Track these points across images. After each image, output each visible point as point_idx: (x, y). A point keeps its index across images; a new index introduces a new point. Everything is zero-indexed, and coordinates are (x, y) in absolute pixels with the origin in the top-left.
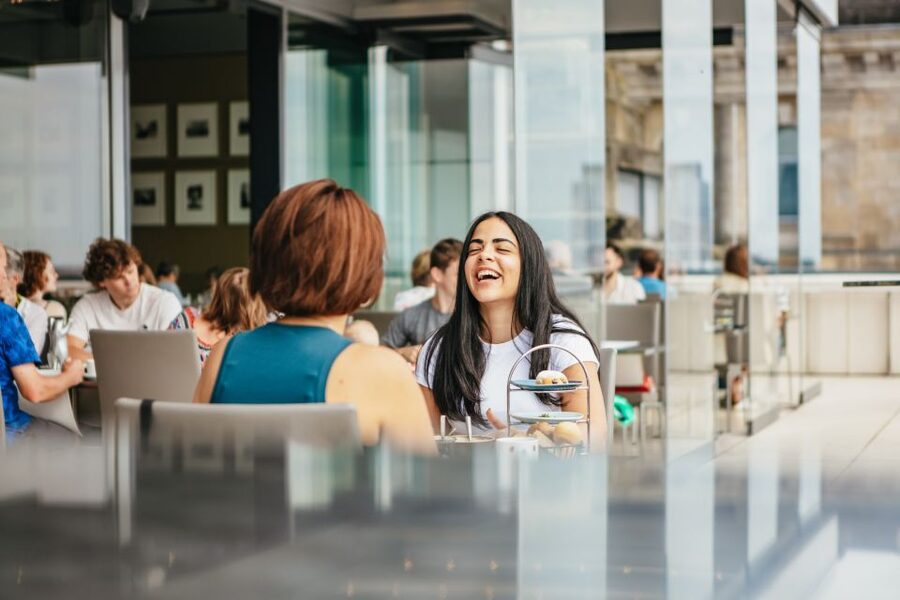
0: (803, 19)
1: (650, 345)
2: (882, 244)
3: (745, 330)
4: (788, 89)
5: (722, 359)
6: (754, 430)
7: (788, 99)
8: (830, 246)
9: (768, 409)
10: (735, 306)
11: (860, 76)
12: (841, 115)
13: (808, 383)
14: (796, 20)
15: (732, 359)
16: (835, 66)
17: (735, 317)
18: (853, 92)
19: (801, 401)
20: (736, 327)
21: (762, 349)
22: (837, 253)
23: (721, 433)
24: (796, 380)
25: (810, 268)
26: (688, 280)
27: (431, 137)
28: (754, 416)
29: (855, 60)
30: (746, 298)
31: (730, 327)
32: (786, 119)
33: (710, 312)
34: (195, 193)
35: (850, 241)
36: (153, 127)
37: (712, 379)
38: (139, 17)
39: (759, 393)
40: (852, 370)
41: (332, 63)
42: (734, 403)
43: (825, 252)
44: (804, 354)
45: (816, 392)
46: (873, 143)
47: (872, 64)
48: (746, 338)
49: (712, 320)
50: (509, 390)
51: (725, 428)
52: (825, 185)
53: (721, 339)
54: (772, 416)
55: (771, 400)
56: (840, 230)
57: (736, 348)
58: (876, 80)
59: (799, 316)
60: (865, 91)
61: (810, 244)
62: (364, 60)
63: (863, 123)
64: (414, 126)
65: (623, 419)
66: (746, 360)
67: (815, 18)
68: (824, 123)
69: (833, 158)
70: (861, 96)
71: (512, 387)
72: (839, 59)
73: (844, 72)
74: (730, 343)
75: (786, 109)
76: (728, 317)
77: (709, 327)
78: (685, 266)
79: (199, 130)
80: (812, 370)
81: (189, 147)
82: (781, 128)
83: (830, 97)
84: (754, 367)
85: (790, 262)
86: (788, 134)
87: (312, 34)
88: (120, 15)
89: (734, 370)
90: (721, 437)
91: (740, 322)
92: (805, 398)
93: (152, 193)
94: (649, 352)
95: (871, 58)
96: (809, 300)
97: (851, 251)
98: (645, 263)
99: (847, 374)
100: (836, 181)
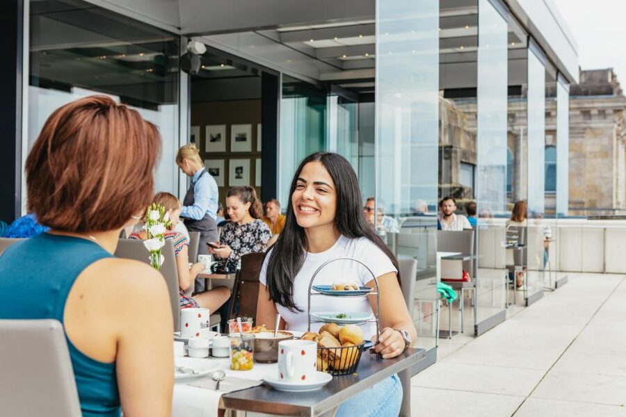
0: (560, 79)
1: (468, 255)
2: (598, 205)
3: (525, 247)
4: (551, 127)
5: (511, 263)
6: (529, 303)
7: (551, 132)
8: (572, 206)
9: (537, 291)
10: (519, 234)
11: (588, 121)
12: (578, 141)
13: (560, 276)
14: (557, 80)
15: (517, 263)
16: (575, 116)
17: (519, 240)
18: (585, 129)
19: (556, 287)
20: (520, 245)
21: (534, 258)
22: (575, 209)
23: (510, 304)
24: (553, 274)
25: (562, 216)
26: (494, 220)
27: (360, 144)
28: (529, 294)
29: (586, 113)
30: (526, 229)
31: (516, 245)
32: (550, 143)
33: (505, 237)
34: (239, 170)
35: (583, 203)
36: (219, 136)
37: (505, 273)
38: (195, 72)
39: (532, 281)
40: (584, 271)
41: (310, 104)
42: (518, 286)
43: (570, 209)
44: (558, 259)
45: (565, 281)
46: (595, 155)
47: (595, 115)
48: (525, 251)
49: (506, 242)
50: (310, 294)
51: (512, 302)
52: (571, 175)
53: (511, 251)
54: (540, 295)
55: (540, 285)
56: (577, 198)
57: (520, 258)
58: (596, 123)
59: (556, 240)
60: (590, 128)
61: (562, 204)
62: (324, 103)
63: (590, 144)
64: (352, 140)
65: (449, 298)
66: (525, 263)
67: (567, 80)
68: (570, 144)
69: (574, 162)
70: (588, 131)
71: (313, 291)
72: (578, 112)
73: (580, 119)
74: (516, 254)
75: (550, 137)
76: (515, 240)
77: (504, 245)
78: (494, 213)
79: (242, 138)
80: (562, 269)
81: (237, 147)
82: (547, 147)
83: (574, 131)
84: (529, 267)
85: (551, 213)
86: (550, 149)
87: (297, 88)
88: (185, 71)
89: (518, 269)
90: (509, 307)
91: (522, 243)
92: (558, 285)
93: (218, 170)
94: (466, 259)
95: (594, 112)
96: (560, 231)
97: (583, 209)
98: (470, 211)
99: (582, 272)
100: (576, 174)
